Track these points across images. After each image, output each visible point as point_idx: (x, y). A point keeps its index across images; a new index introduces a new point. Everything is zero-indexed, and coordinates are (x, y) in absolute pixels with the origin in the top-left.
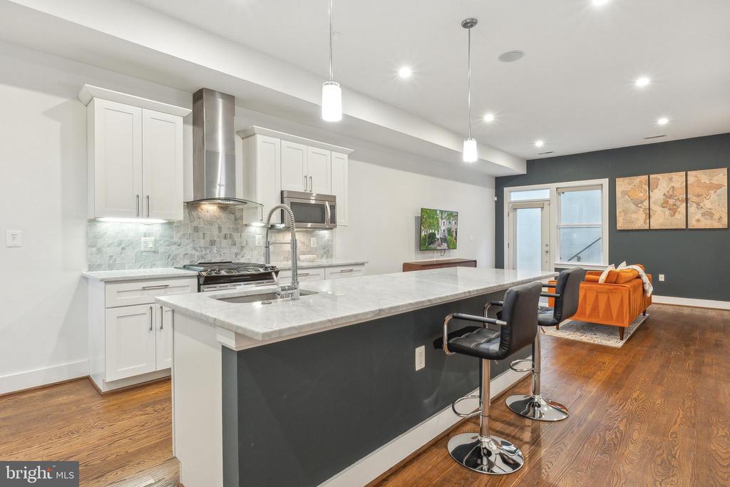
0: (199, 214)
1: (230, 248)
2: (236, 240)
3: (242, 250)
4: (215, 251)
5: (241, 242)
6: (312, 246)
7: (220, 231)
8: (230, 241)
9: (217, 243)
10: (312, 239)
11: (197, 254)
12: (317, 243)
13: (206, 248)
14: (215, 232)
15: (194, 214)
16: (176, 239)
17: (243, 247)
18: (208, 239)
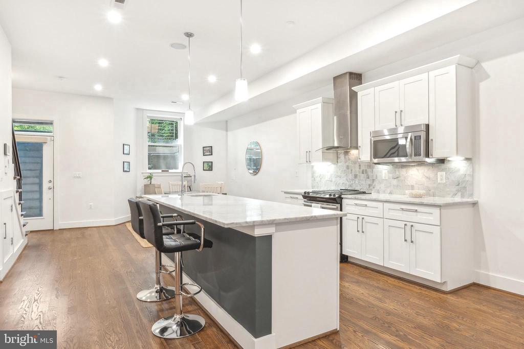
0: (349, 157)
1: (366, 181)
2: (369, 174)
3: (373, 182)
4: (357, 182)
5: (373, 176)
6: (439, 181)
7: (360, 168)
8: (366, 175)
9: (358, 177)
10: (439, 174)
11: (348, 183)
12: (447, 178)
13: (352, 180)
14: (357, 169)
15: (347, 157)
16: (339, 174)
17: (373, 180)
18: (353, 174)
